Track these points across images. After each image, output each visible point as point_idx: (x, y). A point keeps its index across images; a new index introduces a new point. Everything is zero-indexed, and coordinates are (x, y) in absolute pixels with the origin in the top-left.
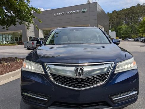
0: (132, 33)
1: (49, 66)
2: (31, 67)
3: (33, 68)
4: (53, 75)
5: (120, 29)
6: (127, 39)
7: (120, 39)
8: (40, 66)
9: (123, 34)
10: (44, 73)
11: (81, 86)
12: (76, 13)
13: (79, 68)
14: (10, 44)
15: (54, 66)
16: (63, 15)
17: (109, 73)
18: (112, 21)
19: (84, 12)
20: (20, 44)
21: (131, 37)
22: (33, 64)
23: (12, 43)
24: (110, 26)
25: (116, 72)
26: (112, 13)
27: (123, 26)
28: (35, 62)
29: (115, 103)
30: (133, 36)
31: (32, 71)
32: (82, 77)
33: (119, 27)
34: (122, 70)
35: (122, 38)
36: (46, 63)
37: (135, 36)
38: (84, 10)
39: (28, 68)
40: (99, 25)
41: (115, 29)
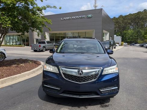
0: (138, 38)
1: (62, 68)
2: (50, 68)
3: (51, 69)
4: (64, 74)
5: (126, 33)
6: (133, 44)
7: (126, 44)
8: (56, 68)
9: (129, 39)
10: (58, 72)
11: (81, 81)
12: (81, 18)
13: (80, 70)
14: (17, 46)
15: (65, 68)
16: (69, 19)
17: (98, 74)
18: (117, 25)
19: (90, 18)
20: (26, 46)
21: (137, 42)
22: (51, 66)
23: (19, 45)
24: (115, 30)
25: (103, 74)
26: (118, 18)
27: (129, 31)
28: (53, 65)
29: (102, 93)
30: (139, 41)
31: (51, 71)
32: (82, 76)
33: (125, 32)
34: (107, 73)
35: (128, 43)
36: (60, 66)
37: (141, 41)
38: (90, 16)
39: (48, 69)
40: (104, 30)
41: (121, 33)
